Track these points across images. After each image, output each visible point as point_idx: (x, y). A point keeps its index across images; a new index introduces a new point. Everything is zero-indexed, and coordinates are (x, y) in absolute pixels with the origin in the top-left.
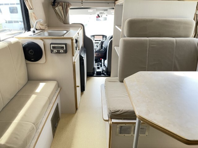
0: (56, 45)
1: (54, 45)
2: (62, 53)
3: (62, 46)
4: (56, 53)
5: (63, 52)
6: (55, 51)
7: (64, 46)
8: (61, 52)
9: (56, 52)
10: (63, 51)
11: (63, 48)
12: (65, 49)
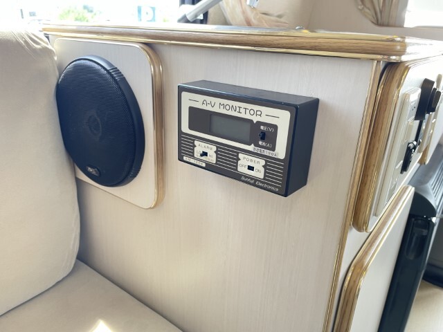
0: (216, 105)
1: (200, 102)
2: (253, 182)
3: (266, 115)
4: (209, 167)
5: (259, 173)
6: (206, 148)
7: (282, 120)
8: (242, 169)
9: (212, 158)
10: (259, 164)
11: (265, 135)
12: (281, 151)
